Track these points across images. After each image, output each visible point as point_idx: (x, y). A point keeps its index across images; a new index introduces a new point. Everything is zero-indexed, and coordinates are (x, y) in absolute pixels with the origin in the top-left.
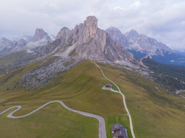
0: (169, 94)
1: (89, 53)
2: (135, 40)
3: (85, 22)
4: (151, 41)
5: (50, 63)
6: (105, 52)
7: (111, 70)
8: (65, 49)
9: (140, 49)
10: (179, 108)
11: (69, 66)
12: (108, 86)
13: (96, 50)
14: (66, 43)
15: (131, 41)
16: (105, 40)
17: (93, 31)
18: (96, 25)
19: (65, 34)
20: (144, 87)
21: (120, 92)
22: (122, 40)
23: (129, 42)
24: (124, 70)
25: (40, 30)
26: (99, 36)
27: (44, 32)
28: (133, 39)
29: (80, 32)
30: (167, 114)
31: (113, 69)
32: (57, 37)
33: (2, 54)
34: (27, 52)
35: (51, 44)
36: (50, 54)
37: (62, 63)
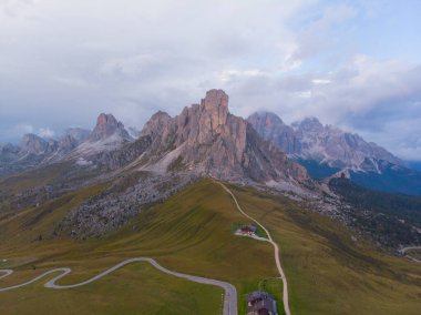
0: (381, 251)
1: (211, 163)
2: (315, 139)
3: (203, 101)
4: (351, 141)
5: (128, 186)
6: (243, 162)
7: (256, 199)
8: (160, 158)
9: (327, 157)
10: (398, 278)
11: (168, 192)
12: (246, 230)
13: (225, 159)
15: (306, 139)
16: (244, 138)
17: (218, 120)
18: (225, 108)
19: (161, 125)
20: (325, 234)
21: (271, 240)
22: (285, 138)
23: (302, 141)
24: (285, 201)
25: (106, 117)
26: (231, 129)
27: (115, 120)
28: (309, 136)
29: (192, 120)
30: (366, 284)
31: (261, 197)
32: (144, 131)
33: (24, 167)
34: (79, 162)
35: (132, 146)
36: (126, 168)
37: (153, 185)
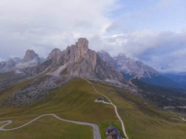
1: (81, 71)
2: (123, 63)
3: (76, 43)
4: (139, 64)
6: (95, 70)
7: (102, 86)
8: (56, 69)
9: (129, 71)
11: (60, 84)
12: (100, 99)
13: (87, 69)
14: (58, 62)
15: (120, 63)
16: (95, 60)
17: (84, 52)
18: (87, 46)
19: (56, 54)
21: (112, 104)
23: (118, 64)
24: (114, 87)
25: (30, 51)
26: (90, 56)
27: (34, 53)
29: (71, 52)
32: (48, 57)
34: (16, 72)
35: (42, 64)
36: (40, 74)
37: (53, 81)
